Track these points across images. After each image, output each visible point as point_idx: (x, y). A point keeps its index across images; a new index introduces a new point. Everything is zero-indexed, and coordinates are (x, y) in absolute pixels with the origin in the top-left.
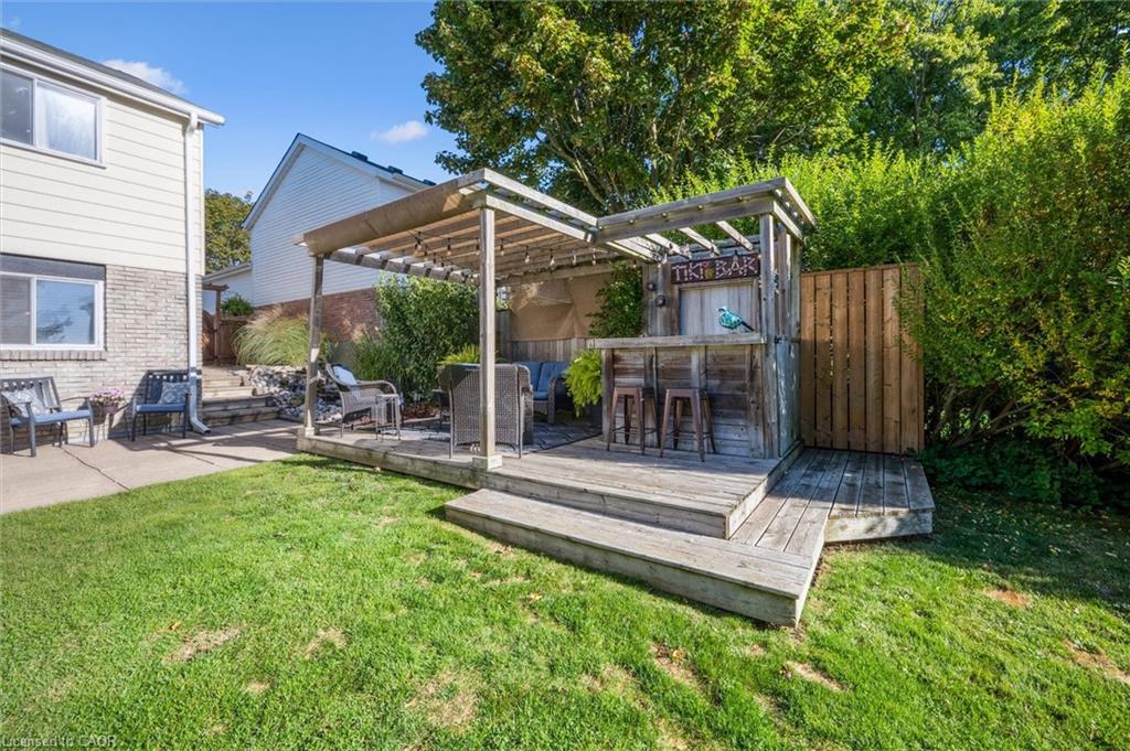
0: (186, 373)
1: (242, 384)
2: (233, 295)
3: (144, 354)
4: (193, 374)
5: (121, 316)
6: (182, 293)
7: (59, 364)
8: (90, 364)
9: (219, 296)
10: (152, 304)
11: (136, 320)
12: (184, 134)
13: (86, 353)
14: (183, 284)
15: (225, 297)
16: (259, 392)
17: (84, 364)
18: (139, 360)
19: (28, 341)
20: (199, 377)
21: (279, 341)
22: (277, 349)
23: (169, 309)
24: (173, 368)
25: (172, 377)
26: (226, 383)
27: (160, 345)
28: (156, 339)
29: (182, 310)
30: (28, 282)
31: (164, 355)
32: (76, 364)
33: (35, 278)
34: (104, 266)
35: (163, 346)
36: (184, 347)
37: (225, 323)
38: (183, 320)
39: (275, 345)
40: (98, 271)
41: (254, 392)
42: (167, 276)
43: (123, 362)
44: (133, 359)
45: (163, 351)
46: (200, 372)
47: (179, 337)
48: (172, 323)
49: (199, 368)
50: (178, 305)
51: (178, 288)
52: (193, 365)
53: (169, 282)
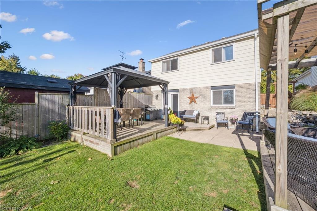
0: (255, 113)
3: (244, 107)
4: (257, 114)
7: (226, 109)
8: (232, 109)
9: (294, 85)
10: (246, 93)
11: (242, 98)
12: (254, 41)
13: (231, 107)
14: (254, 86)
17: (231, 109)
18: (243, 109)
19: (222, 104)
20: (259, 115)
23: (250, 94)
24: (251, 111)
25: (251, 114)
27: (248, 105)
28: (247, 103)
30: (222, 91)
31: (249, 107)
32: (229, 109)
33: (223, 90)
34: (235, 85)
36: (254, 105)
38: (254, 97)
40: (233, 86)
42: (250, 85)
43: (239, 109)
44: (241, 109)
45: (249, 106)
46: (259, 113)
47: (253, 102)
48: (251, 98)
49: (259, 112)
50: (253, 93)
51: (253, 88)
52: (257, 111)
53: (251, 86)
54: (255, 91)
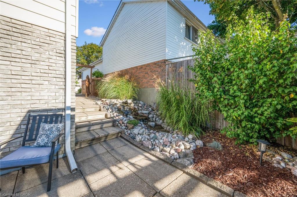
0: (64, 110)
1: (100, 110)
2: (96, 70)
4: (68, 112)
5: (8, 63)
6: (62, 49)
9: (91, 70)
14: (63, 42)
15: (94, 70)
16: (109, 116)
20: (72, 113)
21: (116, 87)
22: (115, 91)
23: (51, 61)
26: (93, 110)
27: (43, 90)
28: (39, 84)
29: (61, 62)
31: (46, 98)
35: (46, 90)
36: (62, 91)
37: (93, 80)
38: (62, 70)
39: (114, 89)
41: (106, 115)
42: (50, 33)
44: (19, 102)
45: (45, 94)
46: (73, 109)
47: (59, 83)
48: (54, 72)
49: (72, 107)
50: (58, 58)
51: (58, 44)
52: (68, 104)
53: (52, 39)
54: (63, 55)
